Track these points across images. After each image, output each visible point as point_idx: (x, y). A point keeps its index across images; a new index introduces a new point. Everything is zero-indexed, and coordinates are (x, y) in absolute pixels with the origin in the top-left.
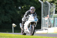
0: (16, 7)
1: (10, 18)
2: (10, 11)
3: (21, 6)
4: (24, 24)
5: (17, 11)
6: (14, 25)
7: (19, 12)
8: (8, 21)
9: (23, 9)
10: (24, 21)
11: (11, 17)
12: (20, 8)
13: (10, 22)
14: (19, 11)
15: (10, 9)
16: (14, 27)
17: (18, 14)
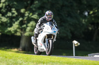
0: (80, 12)
1: (69, 31)
2: (69, 19)
3: (89, 11)
4: (37, 38)
5: (81, 19)
6: (75, 42)
7: (85, 21)
8: (65, 35)
9: (93, 15)
10: (36, 33)
11: (70, 29)
12: (86, 14)
13: (70, 38)
14: (85, 19)
15: (69, 15)
16: (76, 45)
17: (83, 24)
